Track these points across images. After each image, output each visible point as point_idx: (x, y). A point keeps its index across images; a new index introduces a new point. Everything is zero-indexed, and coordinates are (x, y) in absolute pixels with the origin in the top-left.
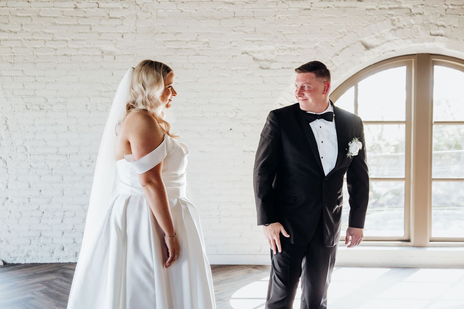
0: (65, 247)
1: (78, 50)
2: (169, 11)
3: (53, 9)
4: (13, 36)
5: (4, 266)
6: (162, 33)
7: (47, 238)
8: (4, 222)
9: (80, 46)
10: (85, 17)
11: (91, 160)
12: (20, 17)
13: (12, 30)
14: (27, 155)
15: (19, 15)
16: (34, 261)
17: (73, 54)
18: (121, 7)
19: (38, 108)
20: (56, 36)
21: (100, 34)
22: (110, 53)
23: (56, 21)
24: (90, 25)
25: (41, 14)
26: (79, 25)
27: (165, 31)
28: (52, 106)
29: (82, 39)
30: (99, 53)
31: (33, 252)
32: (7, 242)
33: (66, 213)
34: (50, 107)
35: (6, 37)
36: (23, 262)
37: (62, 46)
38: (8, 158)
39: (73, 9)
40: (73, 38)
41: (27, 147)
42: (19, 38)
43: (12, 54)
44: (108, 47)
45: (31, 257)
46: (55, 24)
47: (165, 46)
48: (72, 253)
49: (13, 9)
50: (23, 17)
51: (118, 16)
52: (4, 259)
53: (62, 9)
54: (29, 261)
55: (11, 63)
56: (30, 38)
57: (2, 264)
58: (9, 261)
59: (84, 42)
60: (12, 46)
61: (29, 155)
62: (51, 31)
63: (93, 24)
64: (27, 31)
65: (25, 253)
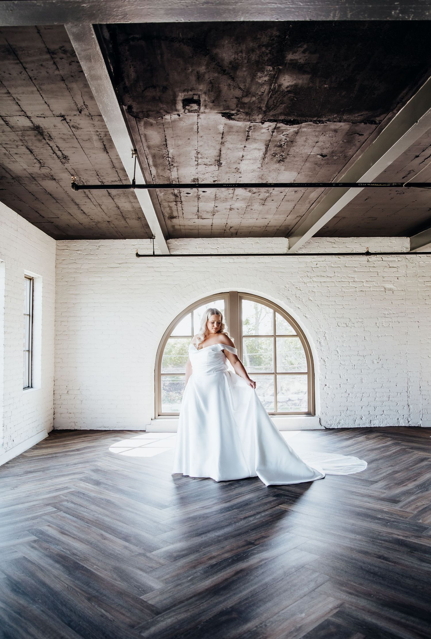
0: (363, 417)
1: (370, 287)
2: (427, 262)
3: (354, 262)
4: (328, 280)
6: (423, 276)
7: (351, 411)
8: (324, 401)
9: (371, 285)
10: (374, 267)
11: (379, 359)
12: (334, 267)
13: (328, 276)
14: (338, 356)
15: (333, 266)
16: (344, 427)
17: (367, 290)
18: (397, 260)
19: (345, 325)
20: (356, 279)
21: (384, 277)
22: (390, 290)
23: (356, 269)
24: (377, 272)
25: (346, 265)
26: (371, 272)
27: (425, 275)
28: (354, 324)
29: (372, 280)
30: (383, 289)
31: (342, 420)
32: (326, 414)
33: (363, 394)
34: (353, 325)
35: (324, 280)
36: (336, 427)
37: (360, 285)
38: (326, 358)
39: (366, 262)
40: (368, 280)
41: (338, 350)
42: (333, 281)
43: (329, 291)
44: (388, 286)
45: (341, 424)
46: (355, 271)
47: (424, 284)
48: (368, 421)
49: (329, 262)
50: (335, 267)
51: (395, 266)
52: (324, 426)
53: (360, 262)
54: (340, 427)
55: (328, 296)
56: (340, 280)
57: (325, 429)
58: (327, 427)
59: (374, 283)
60: (329, 286)
61: (339, 356)
62: (353, 276)
63: (379, 271)
64: (338, 276)
65: (338, 421)
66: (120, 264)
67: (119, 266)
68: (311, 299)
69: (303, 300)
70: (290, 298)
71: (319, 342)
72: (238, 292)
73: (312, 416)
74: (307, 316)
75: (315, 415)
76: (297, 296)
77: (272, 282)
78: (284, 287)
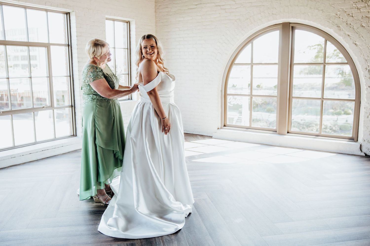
5: (366, 157)
8: (368, 129)
32: (368, 141)
52: (365, 152)
57: (365, 155)
66: (196, 5)
67: (195, 7)
68: (364, 25)
69: (355, 27)
70: (340, 26)
71: (368, 70)
72: (290, 23)
73: (354, 142)
74: (357, 43)
75: (357, 141)
76: (348, 23)
77: (322, 10)
78: (334, 15)
